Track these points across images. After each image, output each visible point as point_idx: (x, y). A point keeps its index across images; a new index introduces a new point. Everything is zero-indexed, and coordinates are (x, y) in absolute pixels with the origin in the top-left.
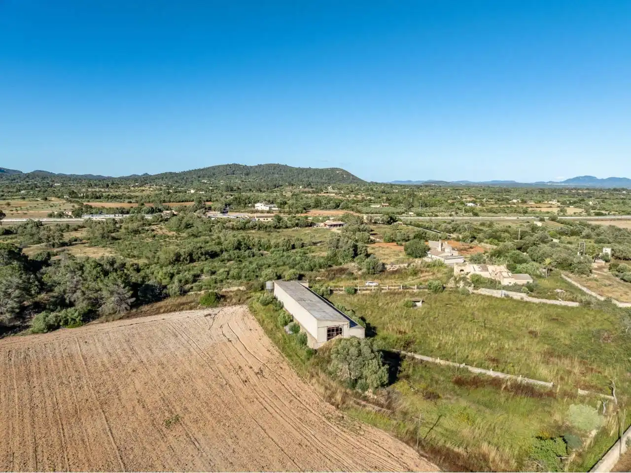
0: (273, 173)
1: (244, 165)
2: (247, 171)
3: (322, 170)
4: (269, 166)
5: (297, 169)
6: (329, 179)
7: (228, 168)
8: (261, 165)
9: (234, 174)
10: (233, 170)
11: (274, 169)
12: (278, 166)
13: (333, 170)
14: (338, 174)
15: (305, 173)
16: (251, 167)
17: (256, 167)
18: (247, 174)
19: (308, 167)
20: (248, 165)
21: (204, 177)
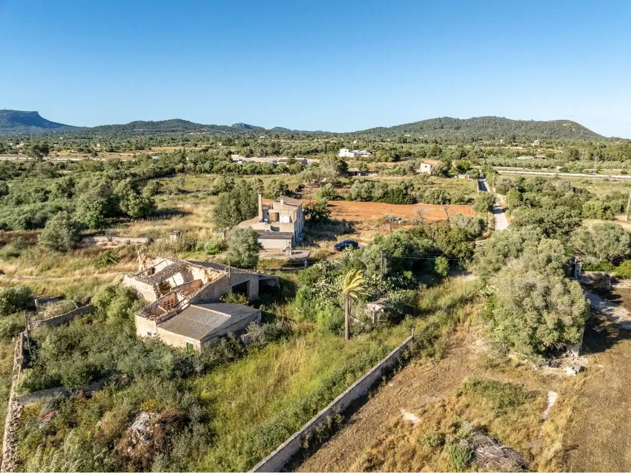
0: (487, 127)
1: (456, 118)
2: (457, 124)
3: (546, 123)
4: (483, 119)
5: (515, 122)
6: (552, 134)
7: (438, 122)
8: (475, 118)
9: (442, 128)
10: (442, 123)
11: (489, 122)
12: (495, 118)
13: (560, 122)
14: (565, 127)
15: (523, 127)
16: (464, 120)
17: (469, 120)
18: (458, 128)
19: (530, 120)
20: (461, 118)
21: (410, 131)
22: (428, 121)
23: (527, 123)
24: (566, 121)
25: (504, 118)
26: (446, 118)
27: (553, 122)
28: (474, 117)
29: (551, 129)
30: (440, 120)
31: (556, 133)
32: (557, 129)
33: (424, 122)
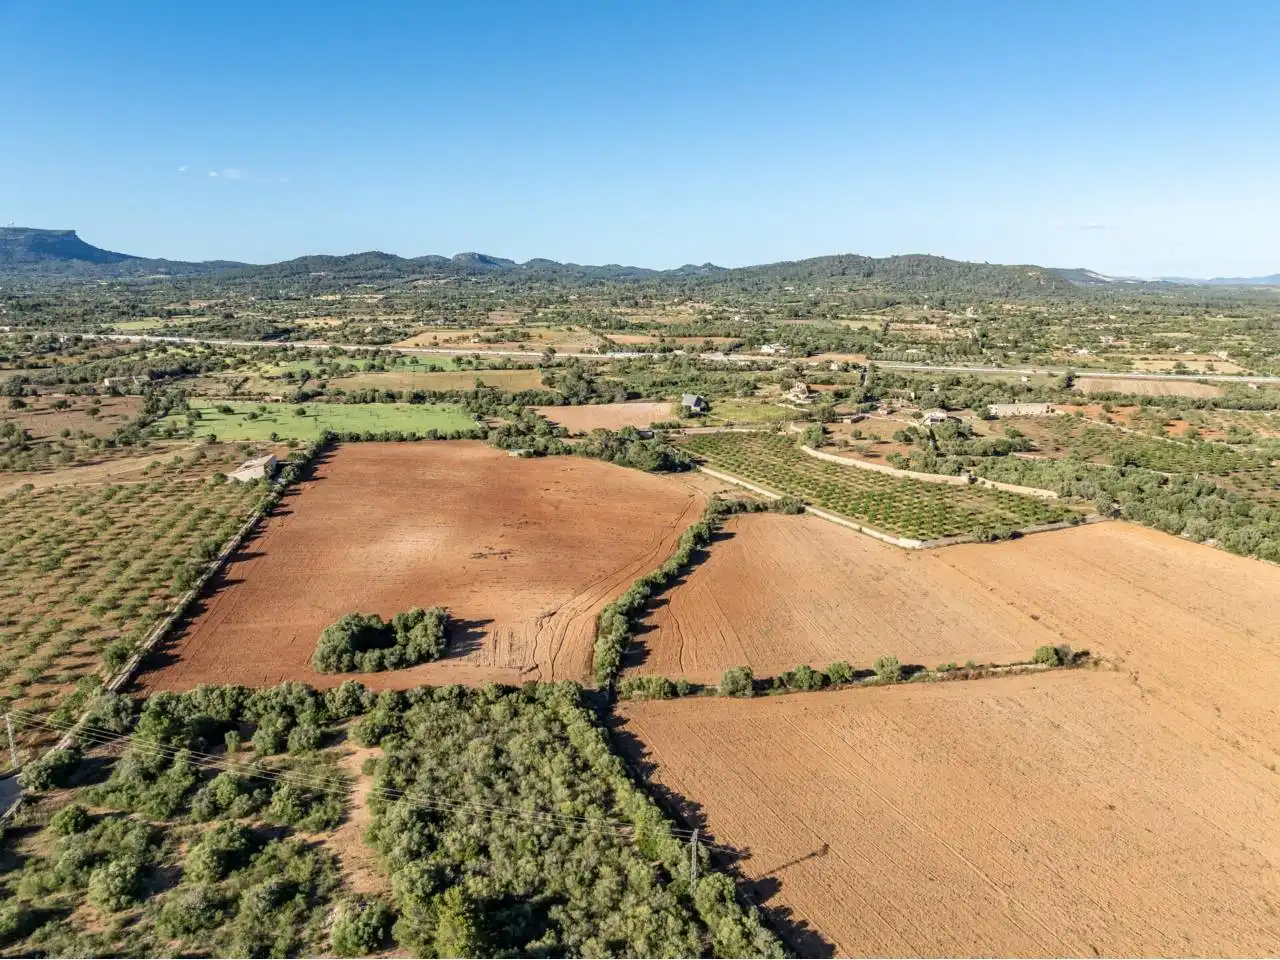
0: (915, 273)
1: (867, 256)
2: (867, 268)
3: (1004, 268)
4: (909, 258)
5: (960, 265)
6: (1010, 288)
7: (836, 263)
8: (897, 257)
9: (844, 274)
10: (847, 266)
11: (918, 266)
12: (928, 258)
13: (1024, 269)
14: (1030, 277)
15: (971, 275)
16: (879, 261)
17: (888, 260)
18: (869, 275)
19: (983, 262)
20: (875, 257)
21: (791, 280)
22: (820, 259)
23: (978, 267)
24: (1033, 268)
25: (943, 258)
26: (849, 256)
27: (1014, 269)
28: (896, 254)
29: (1010, 280)
30: (840, 259)
31: (1016, 287)
32: (1019, 280)
33: (814, 262)
